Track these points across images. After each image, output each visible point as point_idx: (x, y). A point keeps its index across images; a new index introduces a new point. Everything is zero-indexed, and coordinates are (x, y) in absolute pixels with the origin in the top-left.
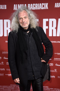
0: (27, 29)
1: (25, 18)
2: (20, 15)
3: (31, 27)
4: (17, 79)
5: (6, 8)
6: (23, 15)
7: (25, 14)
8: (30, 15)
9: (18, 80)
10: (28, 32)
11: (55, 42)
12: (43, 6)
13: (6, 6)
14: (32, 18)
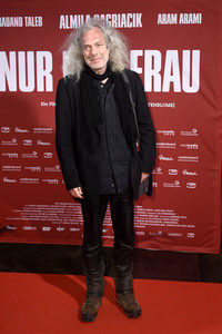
0: (102, 72)
1: (98, 45)
2: (85, 39)
3: (113, 69)
4: (76, 189)
5: (41, 25)
6: (92, 38)
7: (97, 35)
8: (109, 40)
9: (78, 192)
10: (104, 82)
11: (158, 105)
12: (131, 20)
13: (40, 18)
14: (116, 47)
